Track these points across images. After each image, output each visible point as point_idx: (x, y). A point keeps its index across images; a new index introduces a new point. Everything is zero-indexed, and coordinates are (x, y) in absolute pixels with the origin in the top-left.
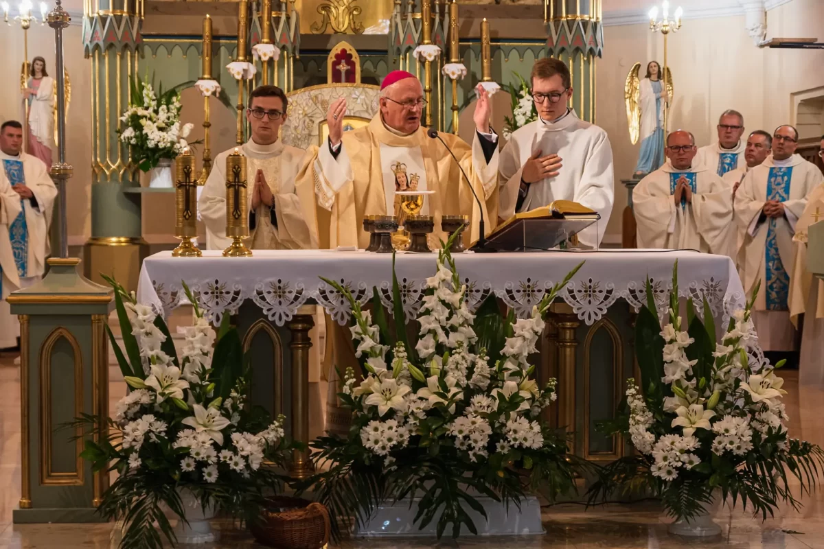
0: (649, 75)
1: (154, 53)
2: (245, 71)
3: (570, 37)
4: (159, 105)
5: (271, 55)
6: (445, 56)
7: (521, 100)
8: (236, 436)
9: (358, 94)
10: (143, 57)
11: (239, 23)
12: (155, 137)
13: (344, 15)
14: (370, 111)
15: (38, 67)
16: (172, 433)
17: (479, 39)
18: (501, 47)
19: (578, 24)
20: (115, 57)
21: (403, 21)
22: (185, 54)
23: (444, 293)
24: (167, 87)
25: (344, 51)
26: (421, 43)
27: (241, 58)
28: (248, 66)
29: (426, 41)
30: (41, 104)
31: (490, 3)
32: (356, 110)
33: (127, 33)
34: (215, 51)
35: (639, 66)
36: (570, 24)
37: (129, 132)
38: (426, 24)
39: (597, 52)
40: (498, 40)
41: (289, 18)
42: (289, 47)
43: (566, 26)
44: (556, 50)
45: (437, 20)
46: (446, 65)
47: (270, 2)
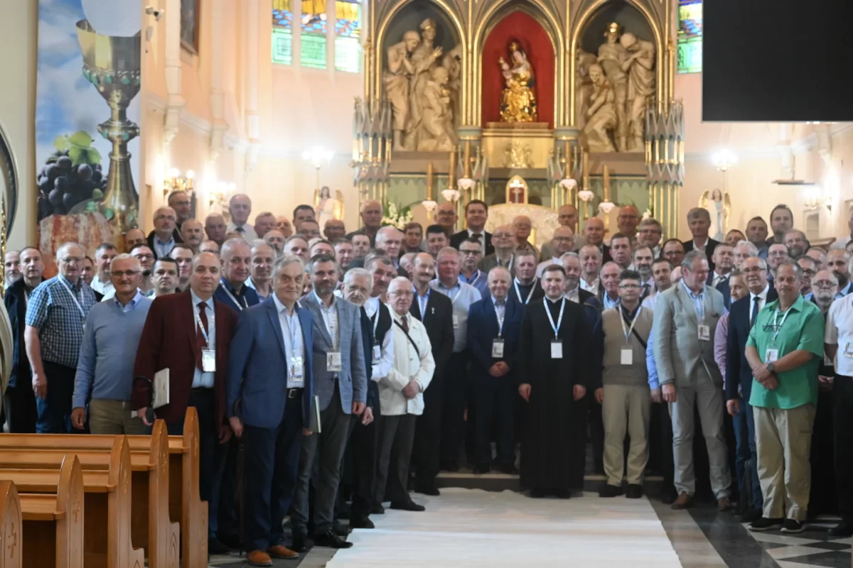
0: (714, 198)
1: (397, 183)
2: (453, 196)
3: (661, 174)
4: (399, 217)
5: (469, 186)
6: (580, 186)
10: (390, 186)
11: (450, 165)
13: (521, 154)
15: (325, 193)
17: (602, 175)
18: (617, 180)
19: (666, 166)
20: (372, 187)
21: (554, 164)
22: (416, 183)
24: (405, 205)
26: (564, 178)
27: (451, 187)
28: (455, 192)
29: (567, 177)
30: (327, 215)
31: (611, 151)
33: (381, 171)
34: (435, 182)
35: (708, 192)
36: (661, 165)
38: (568, 166)
39: (679, 183)
40: (615, 175)
41: (481, 162)
42: (481, 180)
43: (659, 168)
44: (652, 182)
45: (576, 163)
46: (581, 193)
47: (469, 153)
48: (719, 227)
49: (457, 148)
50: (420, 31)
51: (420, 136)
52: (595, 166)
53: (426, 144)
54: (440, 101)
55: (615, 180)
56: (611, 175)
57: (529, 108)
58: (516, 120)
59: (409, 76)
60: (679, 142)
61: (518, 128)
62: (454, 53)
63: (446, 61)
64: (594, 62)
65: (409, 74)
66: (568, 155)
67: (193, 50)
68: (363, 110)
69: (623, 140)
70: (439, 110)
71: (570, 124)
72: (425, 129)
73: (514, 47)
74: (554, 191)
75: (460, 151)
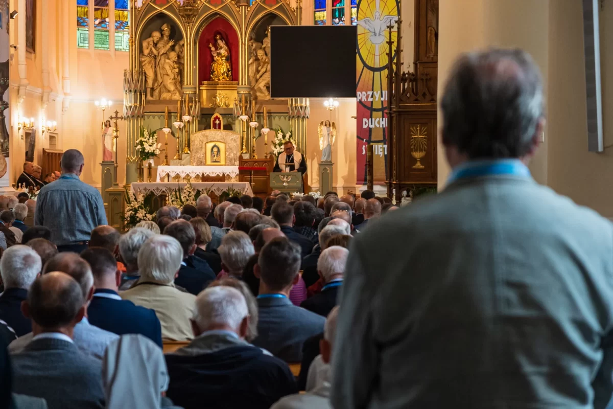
0: (326, 125)
1: (148, 118)
2: (180, 125)
3: (296, 112)
4: (150, 137)
5: (188, 119)
6: (250, 119)
7: (278, 135)
8: (147, 215)
9: (219, 133)
10: (144, 120)
11: (178, 108)
12: (148, 149)
13: (222, 100)
14: (223, 139)
15: (108, 124)
16: (135, 214)
17: (263, 113)
18: (272, 116)
19: (298, 108)
20: (135, 120)
22: (159, 118)
23: (188, 189)
24: (153, 130)
25: (217, 117)
26: (242, 115)
27: (178, 120)
28: (181, 123)
30: (109, 137)
32: (217, 139)
33: (139, 111)
34: (169, 117)
35: (323, 122)
37: (139, 147)
38: (244, 108)
39: (306, 117)
41: (195, 106)
42: (195, 116)
43: (294, 109)
44: (291, 117)
45: (248, 106)
46: (251, 123)
47: (189, 100)
48: (329, 142)
49: (182, 98)
50: (161, 31)
51: (162, 91)
52: (259, 108)
53: (165, 96)
54: (173, 71)
56: (268, 113)
57: (226, 73)
58: (219, 80)
59: (155, 57)
61: (221, 84)
62: (181, 43)
63: (177, 48)
64: (261, 48)
65: (155, 56)
66: (244, 102)
67: (32, 51)
68: (129, 77)
70: (172, 76)
71: (245, 84)
72: (165, 87)
73: (218, 37)
74: (237, 122)
75: (183, 99)
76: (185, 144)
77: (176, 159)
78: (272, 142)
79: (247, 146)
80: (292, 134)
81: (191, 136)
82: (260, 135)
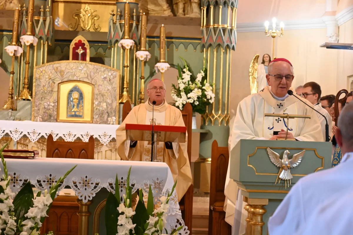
0: (263, 62)
2: (16, 51)
3: (214, 38)
5: (32, 42)
6: (138, 46)
7: (184, 75)
9: (82, 67)
11: (14, 23)
13: (89, 19)
14: (89, 78)
17: (159, 37)
18: (174, 42)
19: (220, 30)
21: (114, 25)
25: (80, 41)
26: (123, 38)
27: (14, 43)
28: (18, 48)
29: (126, 37)
31: (169, 16)
32: (80, 77)
35: (258, 57)
36: (215, 29)
38: (127, 27)
39: (231, 47)
40: (172, 38)
41: (45, 21)
42: (44, 37)
43: (212, 30)
44: (207, 45)
45: (134, 25)
46: (138, 52)
47: (33, 10)
49: (22, 7)
52: (153, 29)
55: (172, 42)
56: (167, 37)
60: (232, 10)
66: (127, 17)
69: (181, 6)
74: (114, 51)
75: (24, 9)
76: (24, 84)
77: (7, 109)
78: (174, 86)
79: (129, 92)
80: (206, 75)
81: (35, 70)
82: (152, 74)
